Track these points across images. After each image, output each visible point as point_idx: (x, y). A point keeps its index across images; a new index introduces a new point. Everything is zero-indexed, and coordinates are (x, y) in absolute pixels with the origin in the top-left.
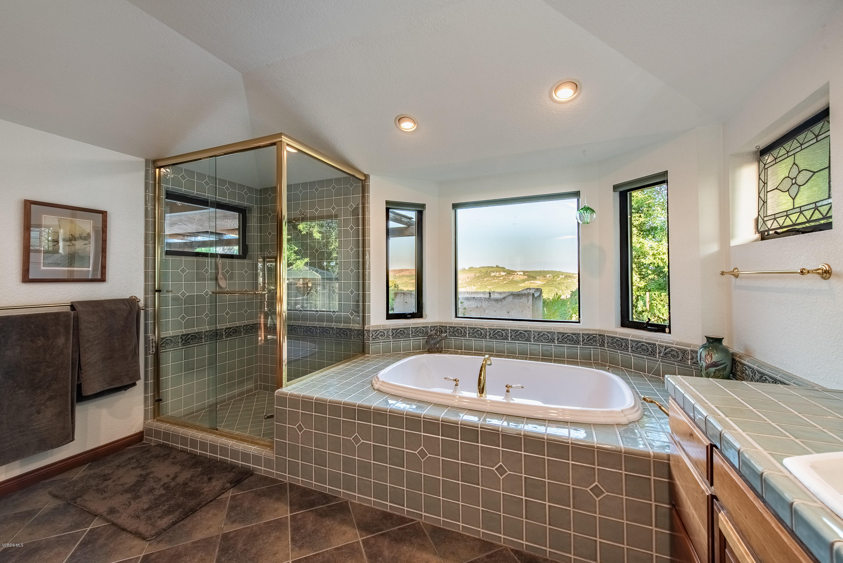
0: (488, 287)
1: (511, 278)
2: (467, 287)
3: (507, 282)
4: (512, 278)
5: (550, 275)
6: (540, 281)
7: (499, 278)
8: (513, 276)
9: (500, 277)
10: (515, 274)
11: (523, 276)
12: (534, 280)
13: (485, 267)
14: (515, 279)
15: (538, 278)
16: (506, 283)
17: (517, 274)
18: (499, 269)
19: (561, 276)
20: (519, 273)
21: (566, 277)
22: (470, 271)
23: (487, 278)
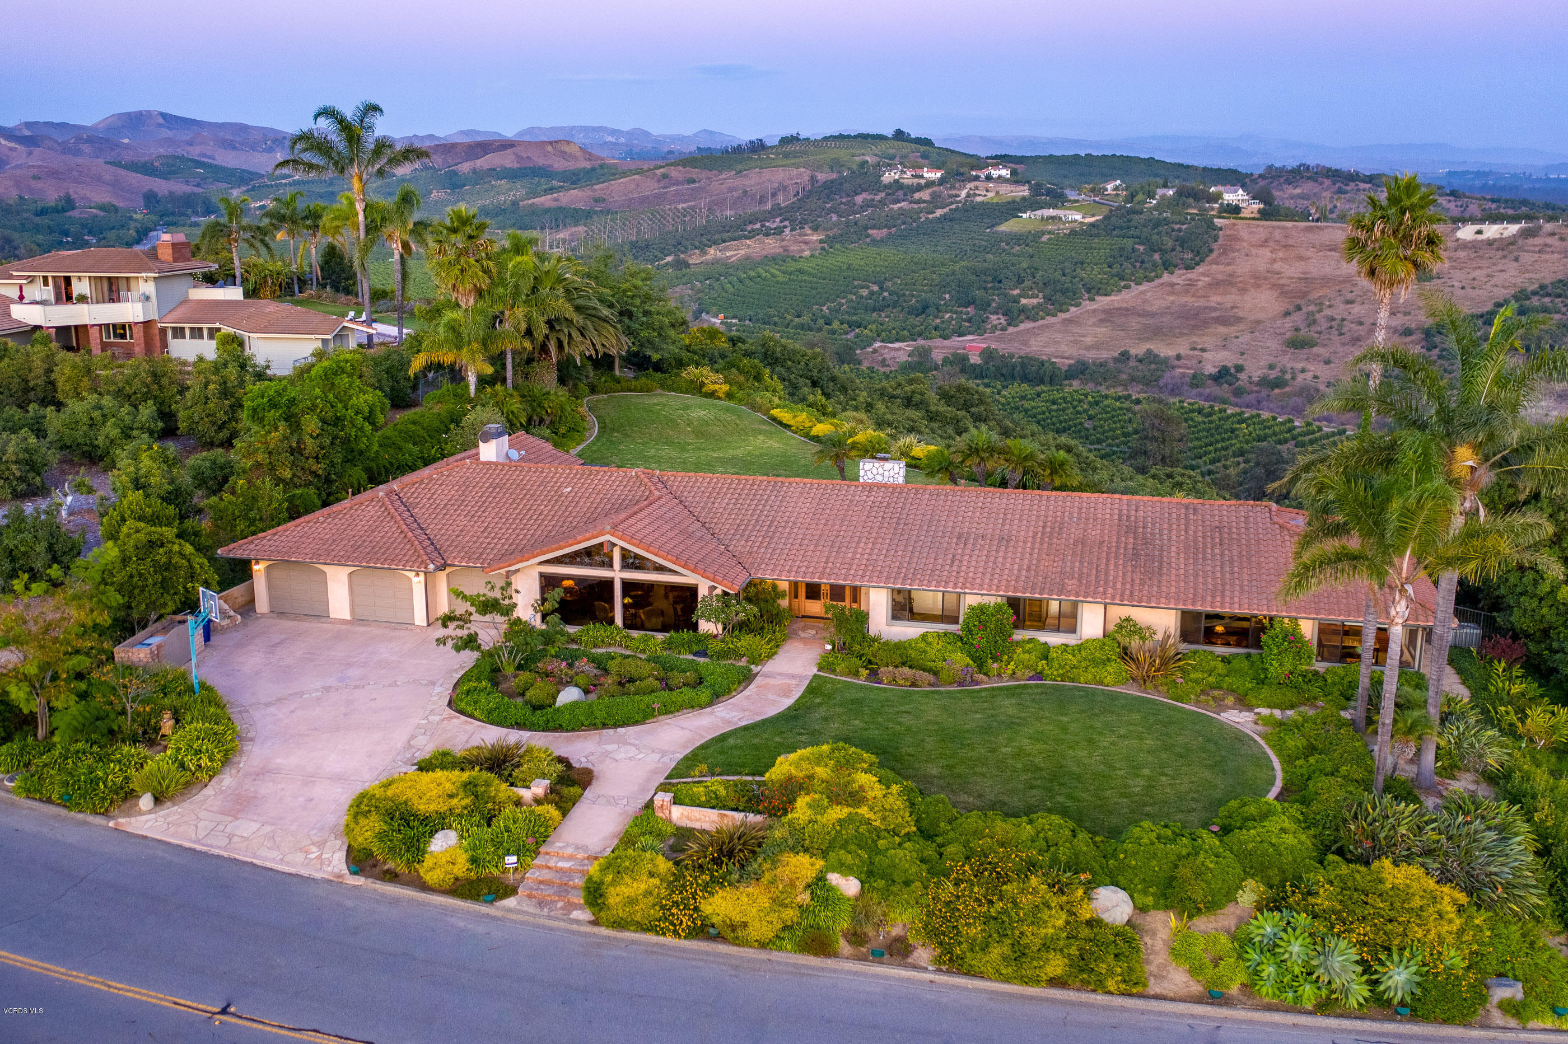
0: (870, 232)
1: (963, 194)
2: (787, 231)
3: (946, 210)
4: (968, 195)
5: (1118, 182)
6: (1078, 209)
7: (917, 196)
8: (972, 185)
9: (919, 188)
10: (977, 178)
11: (1009, 187)
12: (1055, 207)
13: (849, 137)
14: (979, 199)
15: (1071, 195)
16: (944, 218)
17: (989, 178)
18: (906, 148)
19: (1160, 192)
20: (995, 173)
21: (1180, 193)
22: (786, 156)
23: (864, 195)
